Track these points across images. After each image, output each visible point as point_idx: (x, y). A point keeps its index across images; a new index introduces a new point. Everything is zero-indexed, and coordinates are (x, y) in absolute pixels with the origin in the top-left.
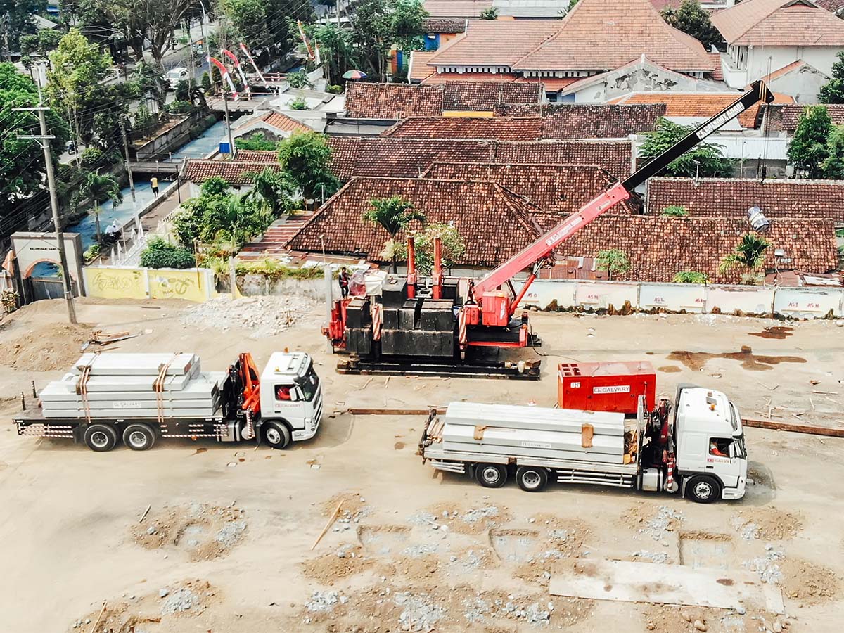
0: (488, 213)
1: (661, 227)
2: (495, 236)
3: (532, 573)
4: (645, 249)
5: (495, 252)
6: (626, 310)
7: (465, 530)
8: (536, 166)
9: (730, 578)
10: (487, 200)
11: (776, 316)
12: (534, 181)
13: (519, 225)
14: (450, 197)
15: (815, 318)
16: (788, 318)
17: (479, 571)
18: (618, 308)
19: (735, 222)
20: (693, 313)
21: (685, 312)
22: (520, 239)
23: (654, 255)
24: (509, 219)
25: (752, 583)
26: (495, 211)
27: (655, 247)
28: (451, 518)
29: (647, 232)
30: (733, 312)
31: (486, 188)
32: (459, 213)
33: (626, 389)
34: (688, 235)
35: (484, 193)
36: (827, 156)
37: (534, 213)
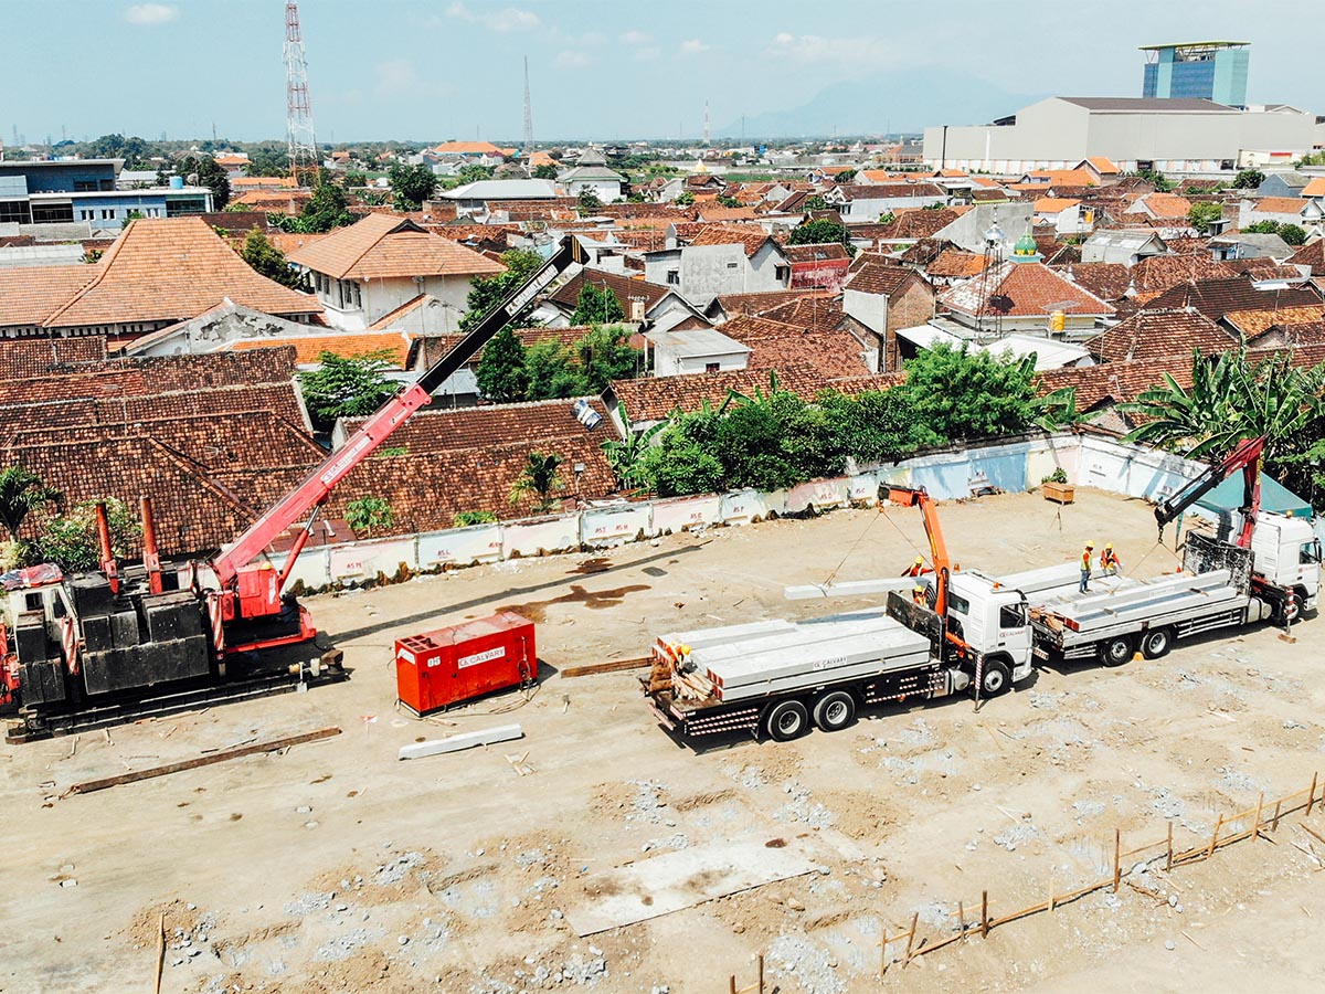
0: (150, 480)
1: (400, 469)
2: (171, 511)
3: (534, 918)
4: (390, 498)
5: (178, 534)
6: (403, 575)
7: (389, 896)
8: (180, 420)
9: (781, 837)
10: (144, 464)
11: (584, 548)
12: (183, 439)
13: (204, 490)
14: (82, 467)
15: (626, 543)
16: (597, 549)
17: (455, 944)
18: (391, 574)
19: (488, 451)
20: (488, 563)
21: (478, 564)
22: (211, 511)
23: (403, 504)
24: (186, 485)
25: (806, 835)
26: (161, 477)
27: (402, 494)
28: (357, 887)
29: (384, 478)
30: (535, 552)
31: (138, 446)
32: (104, 487)
33: (499, 652)
34: (438, 474)
35: (137, 453)
36: (530, 380)
37: (215, 474)
